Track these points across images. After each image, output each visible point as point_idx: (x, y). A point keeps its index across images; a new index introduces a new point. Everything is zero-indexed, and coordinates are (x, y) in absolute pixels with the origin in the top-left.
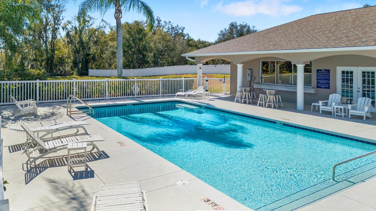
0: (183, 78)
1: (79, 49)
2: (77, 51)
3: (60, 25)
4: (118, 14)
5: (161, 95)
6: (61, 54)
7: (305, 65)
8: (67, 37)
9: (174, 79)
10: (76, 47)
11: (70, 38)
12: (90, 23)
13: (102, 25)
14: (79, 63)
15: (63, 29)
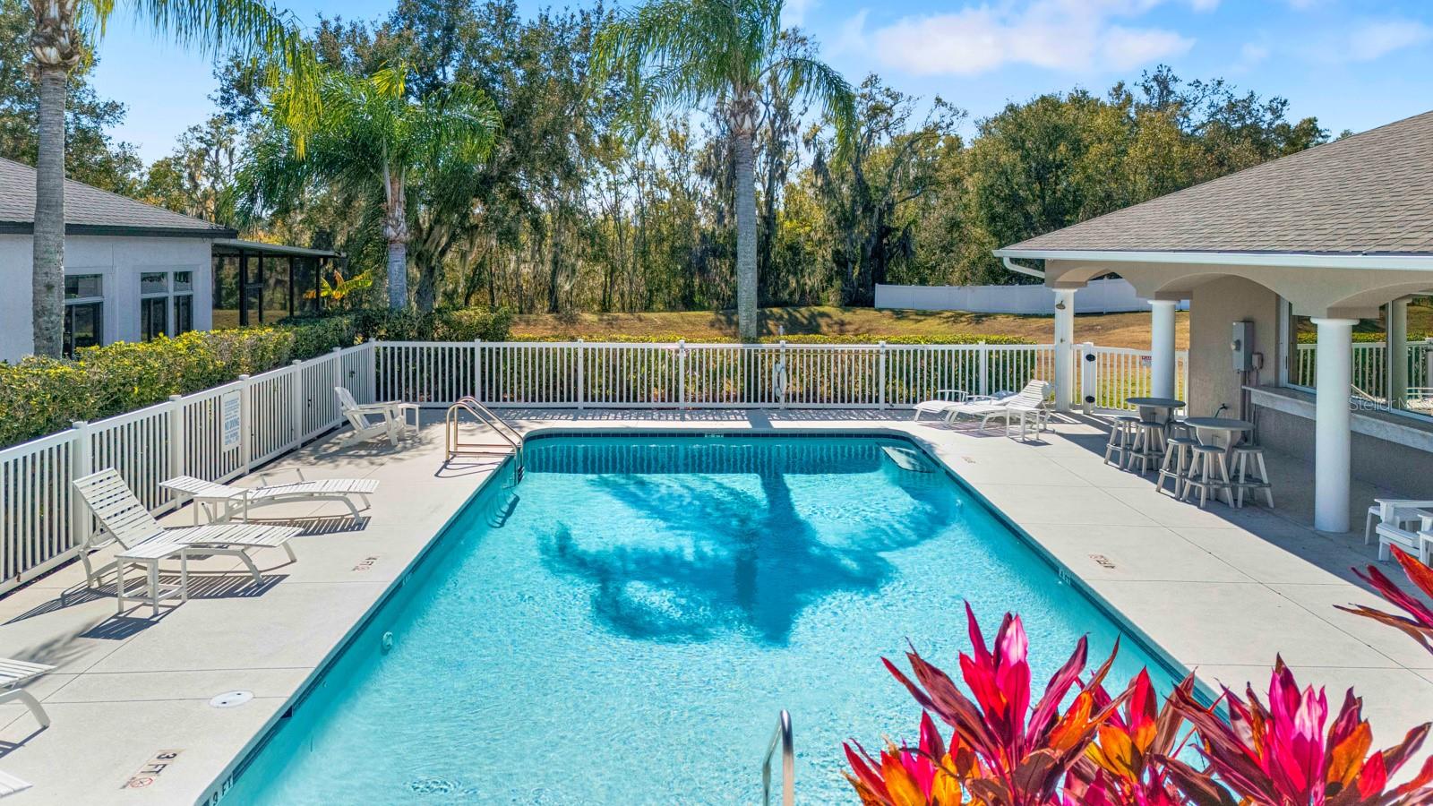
0: (982, 343)
1: (853, 210)
2: (846, 220)
3: (794, 131)
4: (739, 119)
5: (882, 405)
6: (802, 231)
7: (1356, 323)
8: (816, 174)
9: (939, 348)
10: (842, 205)
11: (826, 175)
12: (897, 116)
13: (936, 118)
14: (854, 263)
15: (807, 143)
